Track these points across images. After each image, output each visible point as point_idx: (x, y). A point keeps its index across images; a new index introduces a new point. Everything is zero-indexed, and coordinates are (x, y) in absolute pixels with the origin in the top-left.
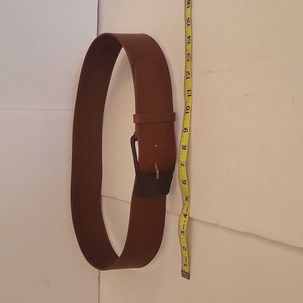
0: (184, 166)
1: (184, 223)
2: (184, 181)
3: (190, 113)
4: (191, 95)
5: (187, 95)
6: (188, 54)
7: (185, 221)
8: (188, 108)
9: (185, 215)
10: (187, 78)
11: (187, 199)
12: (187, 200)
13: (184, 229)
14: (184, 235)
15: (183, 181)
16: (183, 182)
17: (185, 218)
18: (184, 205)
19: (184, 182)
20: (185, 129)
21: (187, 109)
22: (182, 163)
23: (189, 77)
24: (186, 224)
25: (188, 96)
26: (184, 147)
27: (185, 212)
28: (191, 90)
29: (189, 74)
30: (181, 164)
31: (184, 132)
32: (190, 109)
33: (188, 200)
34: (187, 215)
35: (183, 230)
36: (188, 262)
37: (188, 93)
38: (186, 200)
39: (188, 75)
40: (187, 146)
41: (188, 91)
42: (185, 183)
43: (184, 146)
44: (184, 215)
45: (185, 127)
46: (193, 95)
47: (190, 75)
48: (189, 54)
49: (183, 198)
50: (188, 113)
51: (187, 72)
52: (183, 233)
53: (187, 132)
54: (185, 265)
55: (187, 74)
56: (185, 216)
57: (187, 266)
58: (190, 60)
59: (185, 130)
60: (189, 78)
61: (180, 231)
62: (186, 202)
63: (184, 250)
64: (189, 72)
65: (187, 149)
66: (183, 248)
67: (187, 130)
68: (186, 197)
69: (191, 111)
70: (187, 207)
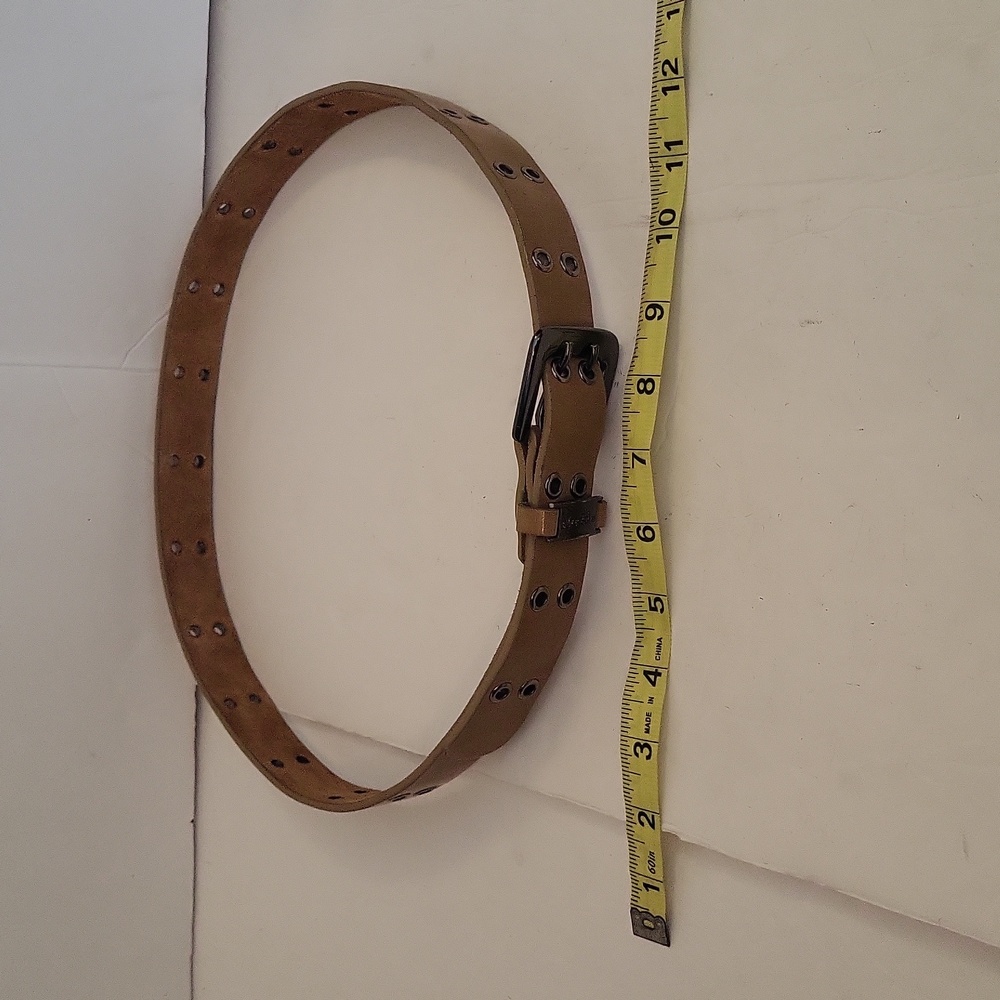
0: (643, 462)
1: (647, 708)
2: (646, 529)
3: (675, 237)
4: (680, 164)
5: (663, 162)
7: (651, 699)
8: (668, 217)
9: (651, 673)
10: (665, 90)
11: (657, 604)
12: (655, 609)
13: (647, 731)
14: (648, 757)
15: (639, 528)
16: (641, 532)
17: (654, 684)
18: (641, 629)
19: (646, 533)
20: (654, 306)
21: (661, 222)
22: (636, 452)
23: (674, 83)
24: (656, 709)
25: (669, 166)
26: (645, 385)
27: (648, 659)
28: (680, 143)
29: (675, 71)
30: (634, 456)
31: (648, 318)
32: (676, 223)
33: (662, 610)
34: (660, 674)
35: (647, 737)
36: (659, 875)
37: (667, 152)
38: (652, 609)
39: (670, 74)
40: (657, 381)
41: (668, 145)
42: (649, 534)
43: (646, 378)
44: (646, 673)
45: (654, 298)
47: (681, 73)
49: (637, 602)
50: (670, 237)
51: (667, 62)
52: (646, 750)
53: (660, 318)
54: (647, 886)
55: (665, 74)
56: (652, 677)
57: (658, 889)
58: (681, 11)
59: (651, 312)
60: (676, 88)
61: (632, 743)
62: (652, 619)
63: (642, 824)
64: (674, 65)
65: (656, 390)
66: (641, 814)
67: (659, 312)
68: (653, 597)
69: (680, 228)
70: (659, 640)
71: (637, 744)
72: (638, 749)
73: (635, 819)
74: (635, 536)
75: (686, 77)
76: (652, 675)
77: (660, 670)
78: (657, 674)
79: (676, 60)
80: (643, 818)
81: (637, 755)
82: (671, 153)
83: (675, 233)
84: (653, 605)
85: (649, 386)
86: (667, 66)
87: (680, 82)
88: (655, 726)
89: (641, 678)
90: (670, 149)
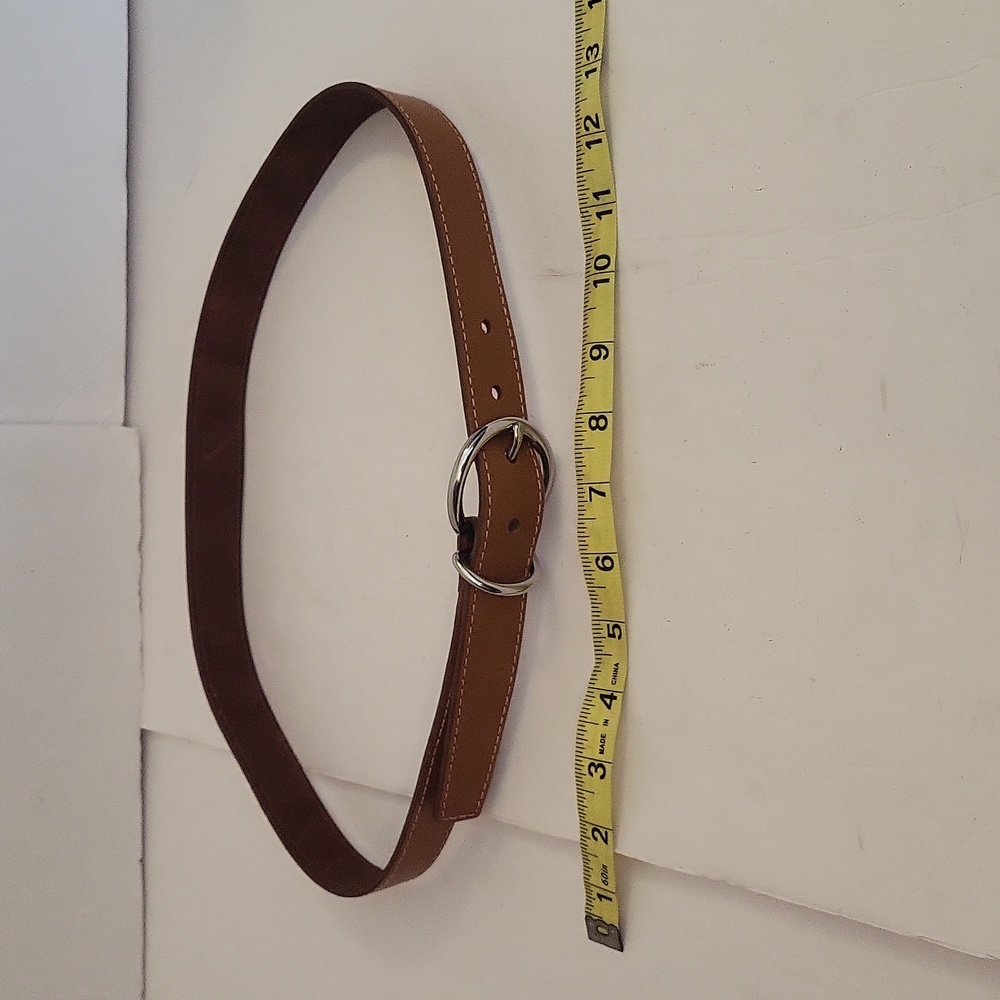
0: (603, 494)
1: (602, 730)
2: (604, 559)
3: (612, 281)
4: (610, 212)
5: (593, 211)
6: (590, 49)
7: (606, 721)
8: (602, 262)
9: (607, 697)
10: (588, 144)
11: (615, 630)
12: (613, 636)
13: (602, 752)
14: (602, 777)
15: (598, 559)
16: (600, 562)
17: (609, 707)
18: (600, 654)
19: (605, 563)
20: (599, 347)
21: (597, 268)
22: (593, 486)
23: (597, 137)
24: (611, 731)
25: (599, 215)
26: (597, 422)
27: (605, 683)
28: (608, 192)
29: (597, 125)
30: (591, 489)
31: (594, 358)
32: (612, 267)
33: (620, 637)
34: (615, 698)
35: (601, 757)
36: (612, 886)
37: (596, 202)
38: (610, 635)
39: (592, 129)
40: (609, 417)
41: (596, 195)
42: (608, 563)
43: (597, 415)
44: (602, 697)
45: (597, 337)
46: (620, 208)
47: (602, 127)
48: (596, 46)
49: (596, 629)
50: (607, 281)
51: (588, 118)
52: (600, 770)
53: (605, 357)
54: (600, 896)
55: (587, 129)
56: (608, 701)
57: (610, 899)
58: (599, 70)
59: (596, 353)
60: (600, 141)
61: (587, 763)
62: (610, 645)
63: (596, 839)
64: (595, 120)
65: (610, 426)
66: (594, 830)
67: (604, 352)
68: (611, 624)
69: (616, 271)
70: (616, 665)
71: (592, 764)
72: (593, 769)
73: (589, 834)
74: (593, 566)
75: (607, 131)
76: (608, 698)
77: (615, 694)
78: (613, 697)
79: (596, 115)
80: (596, 833)
81: (591, 774)
82: (600, 202)
83: (611, 276)
84: (611, 632)
85: (602, 423)
86: (588, 122)
87: (602, 136)
88: (609, 747)
89: (597, 701)
90: (598, 199)
